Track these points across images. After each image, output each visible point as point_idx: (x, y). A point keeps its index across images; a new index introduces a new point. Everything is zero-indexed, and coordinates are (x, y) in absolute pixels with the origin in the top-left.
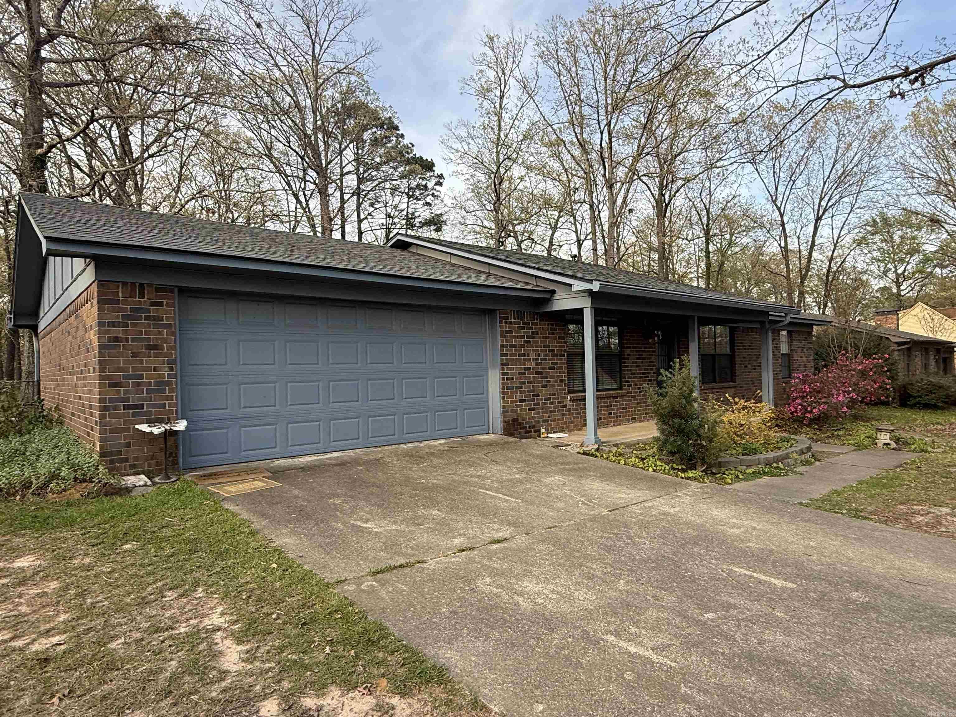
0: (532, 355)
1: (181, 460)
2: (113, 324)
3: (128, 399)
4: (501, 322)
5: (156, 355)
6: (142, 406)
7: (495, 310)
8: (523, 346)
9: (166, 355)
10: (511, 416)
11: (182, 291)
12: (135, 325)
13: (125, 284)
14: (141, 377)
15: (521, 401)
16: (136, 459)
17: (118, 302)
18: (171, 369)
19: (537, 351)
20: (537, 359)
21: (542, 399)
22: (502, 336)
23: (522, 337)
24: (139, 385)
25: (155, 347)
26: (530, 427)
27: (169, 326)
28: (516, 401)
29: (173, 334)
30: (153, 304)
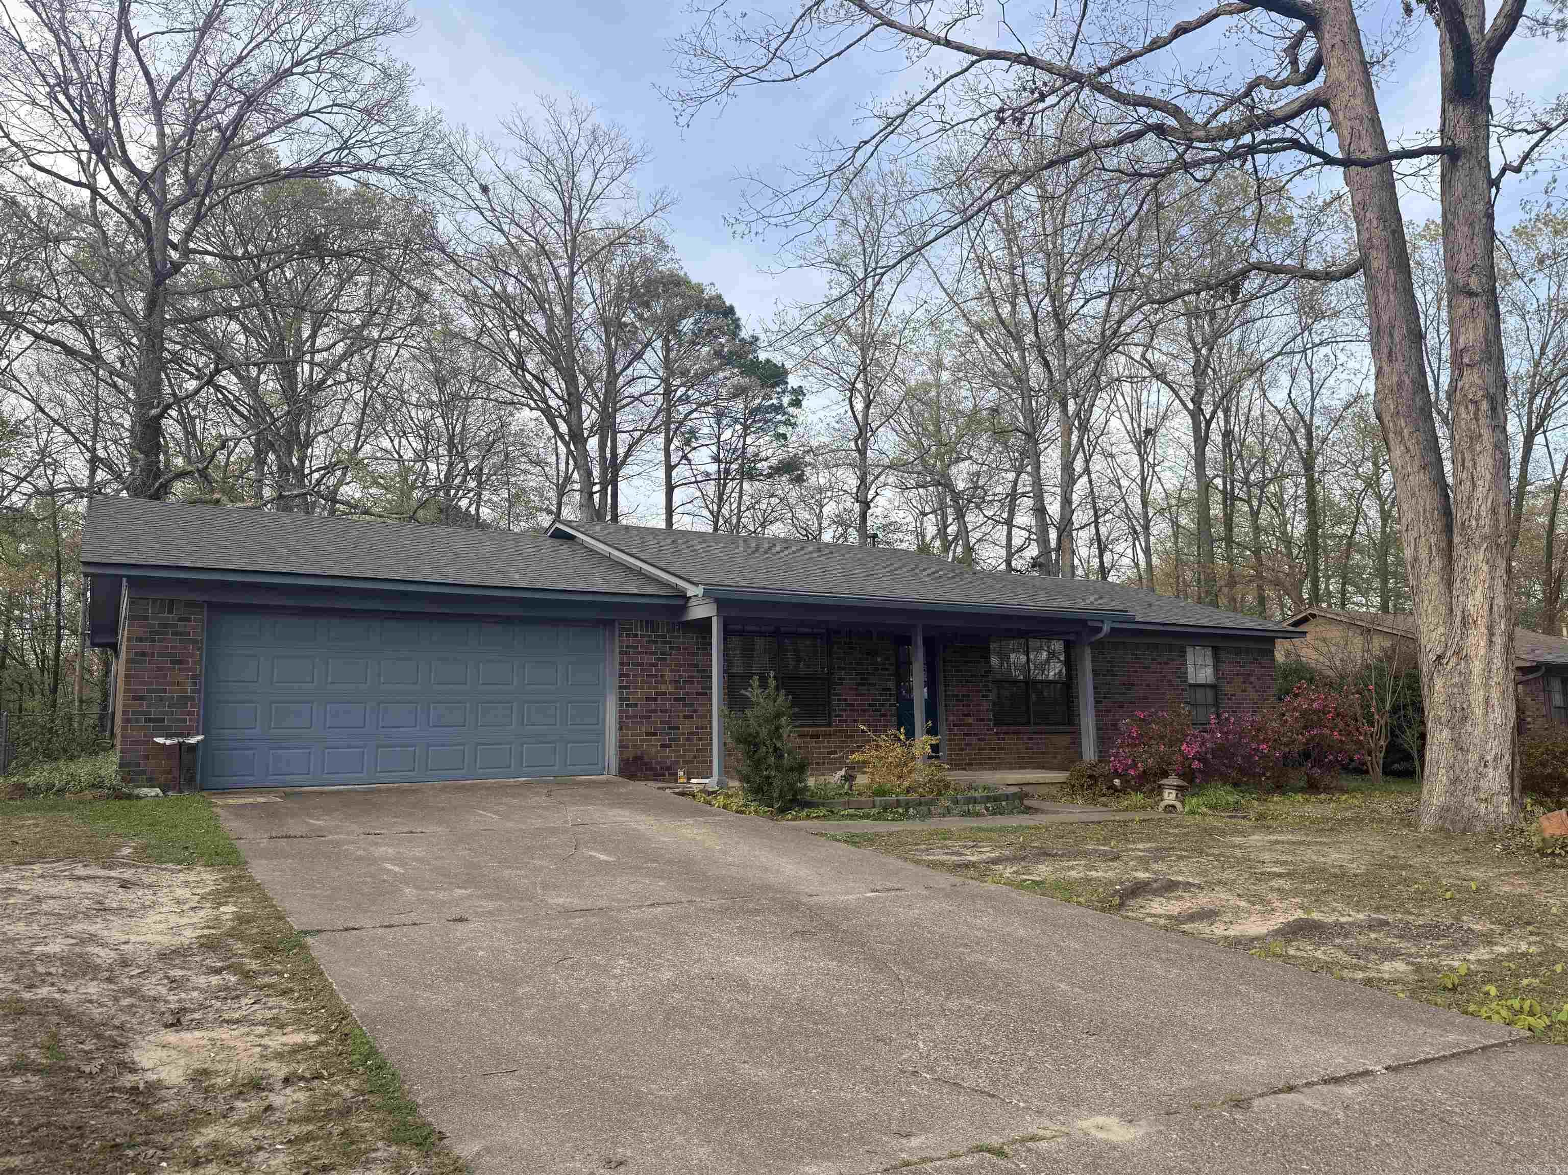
0: (668, 676)
1: (198, 777)
2: (140, 640)
3: (149, 713)
4: (620, 635)
5: (180, 670)
6: (162, 720)
7: (614, 620)
8: (655, 665)
9: (189, 670)
10: (630, 753)
11: (210, 605)
12: (161, 641)
13: (155, 601)
14: (165, 691)
15: (647, 734)
16: (153, 772)
17: (146, 618)
18: (195, 684)
19: (679, 671)
20: (676, 682)
21: (683, 734)
22: (621, 653)
23: (655, 653)
24: (161, 699)
25: (180, 662)
26: (662, 768)
27: (195, 642)
28: (639, 735)
29: (200, 649)
30: (180, 620)
